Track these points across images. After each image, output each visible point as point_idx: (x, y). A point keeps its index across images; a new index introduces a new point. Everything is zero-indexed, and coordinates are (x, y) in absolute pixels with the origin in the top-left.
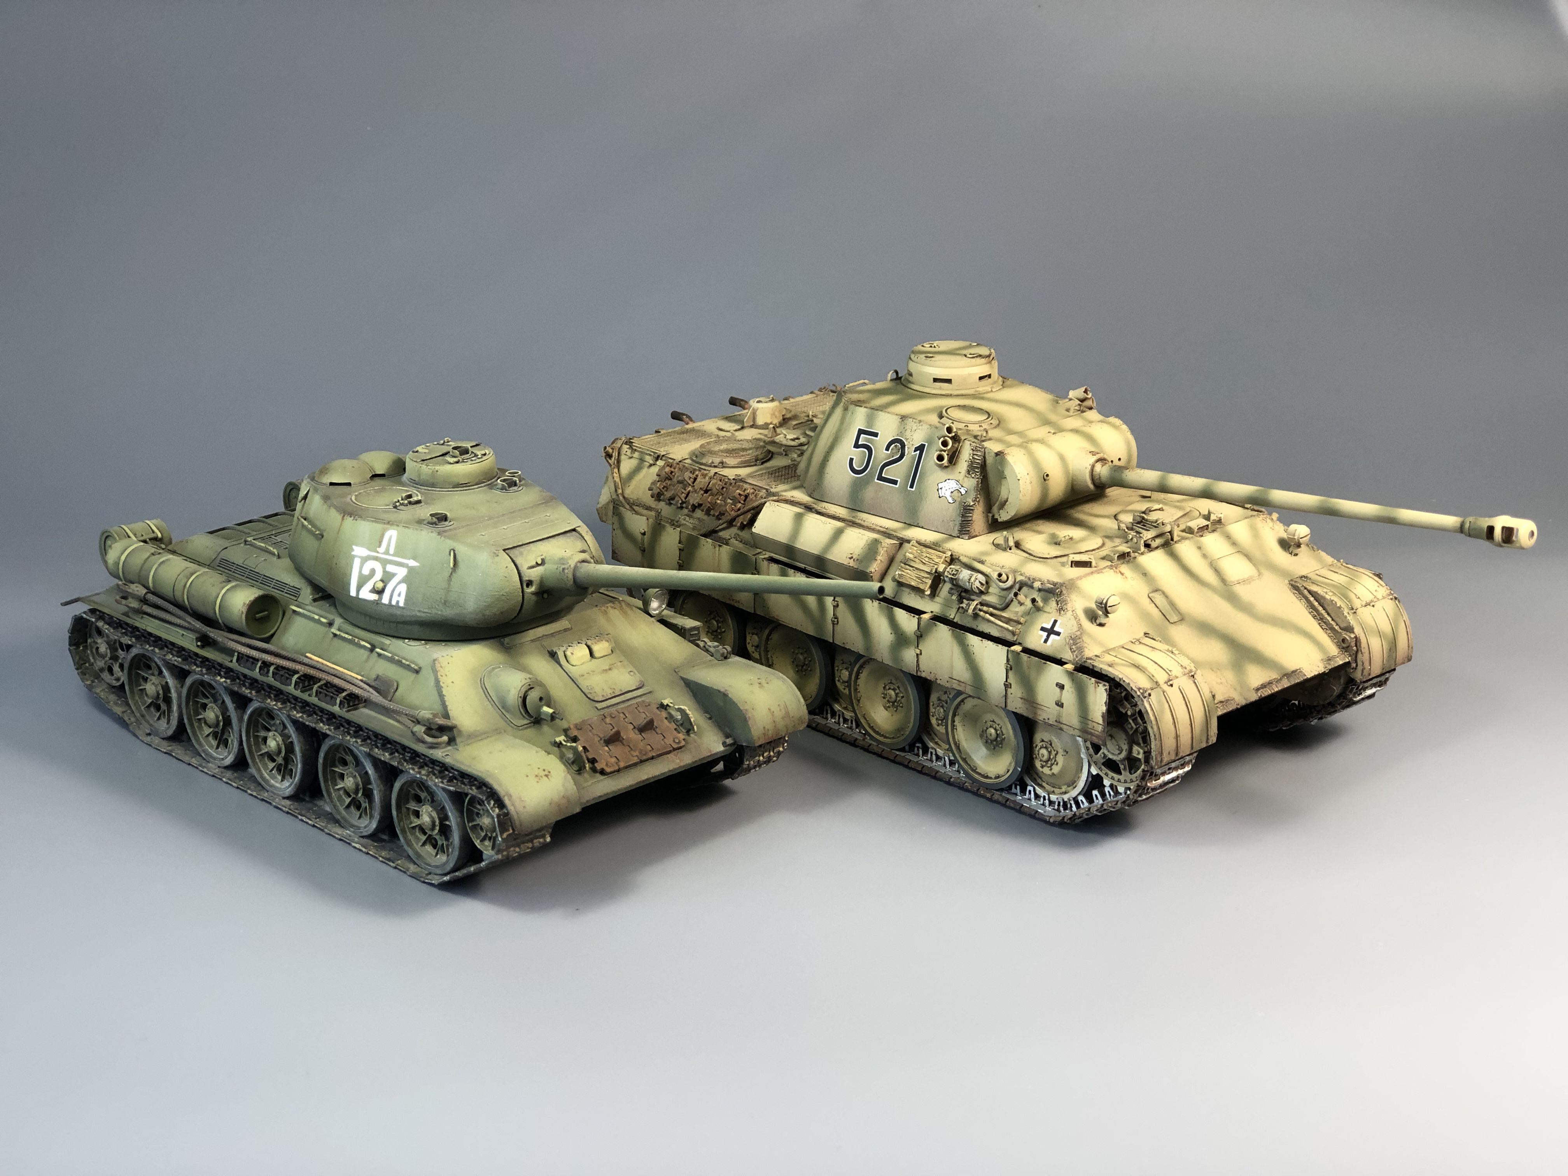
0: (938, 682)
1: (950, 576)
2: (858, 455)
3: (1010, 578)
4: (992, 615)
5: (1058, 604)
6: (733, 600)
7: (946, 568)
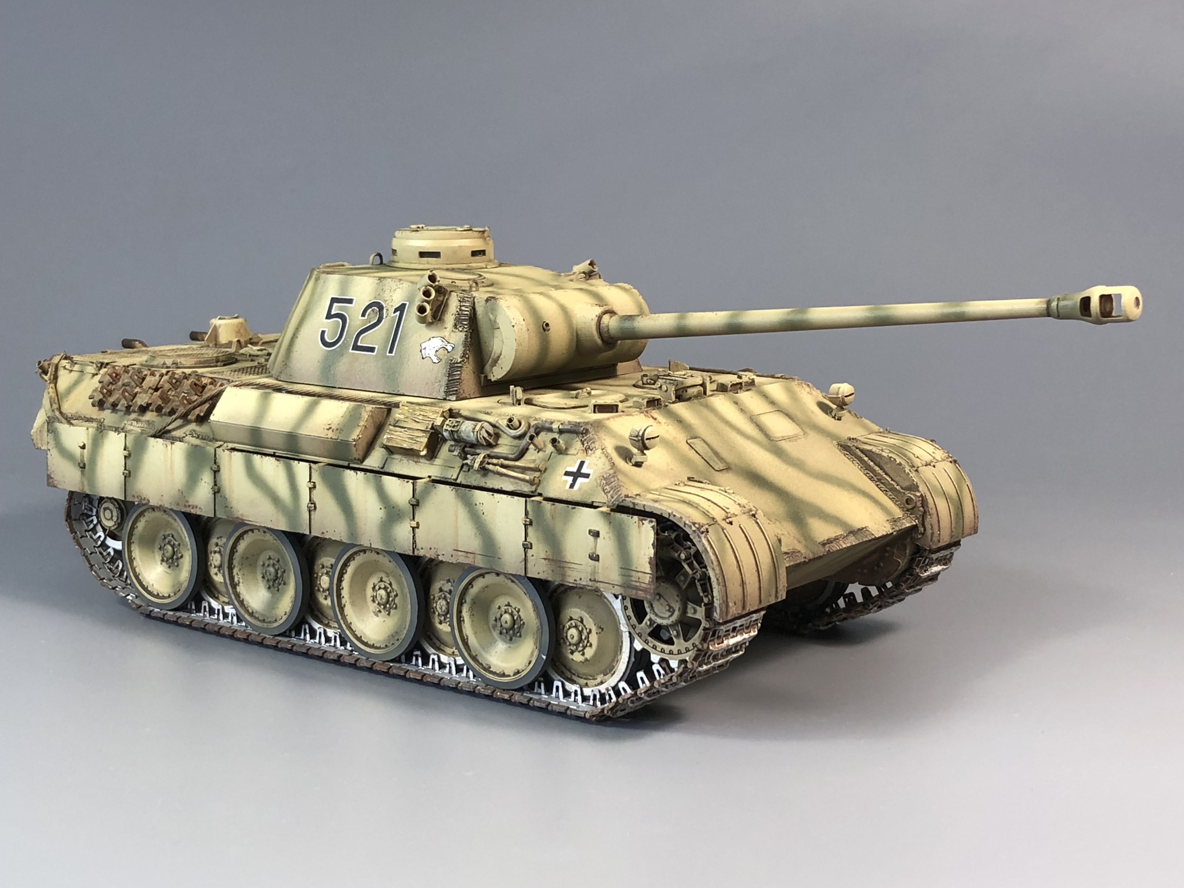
0: (441, 558)
1: (449, 429)
2: (330, 327)
3: (523, 424)
4: (503, 466)
5: (583, 444)
6: (189, 506)
7: (444, 422)
